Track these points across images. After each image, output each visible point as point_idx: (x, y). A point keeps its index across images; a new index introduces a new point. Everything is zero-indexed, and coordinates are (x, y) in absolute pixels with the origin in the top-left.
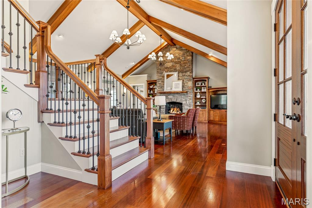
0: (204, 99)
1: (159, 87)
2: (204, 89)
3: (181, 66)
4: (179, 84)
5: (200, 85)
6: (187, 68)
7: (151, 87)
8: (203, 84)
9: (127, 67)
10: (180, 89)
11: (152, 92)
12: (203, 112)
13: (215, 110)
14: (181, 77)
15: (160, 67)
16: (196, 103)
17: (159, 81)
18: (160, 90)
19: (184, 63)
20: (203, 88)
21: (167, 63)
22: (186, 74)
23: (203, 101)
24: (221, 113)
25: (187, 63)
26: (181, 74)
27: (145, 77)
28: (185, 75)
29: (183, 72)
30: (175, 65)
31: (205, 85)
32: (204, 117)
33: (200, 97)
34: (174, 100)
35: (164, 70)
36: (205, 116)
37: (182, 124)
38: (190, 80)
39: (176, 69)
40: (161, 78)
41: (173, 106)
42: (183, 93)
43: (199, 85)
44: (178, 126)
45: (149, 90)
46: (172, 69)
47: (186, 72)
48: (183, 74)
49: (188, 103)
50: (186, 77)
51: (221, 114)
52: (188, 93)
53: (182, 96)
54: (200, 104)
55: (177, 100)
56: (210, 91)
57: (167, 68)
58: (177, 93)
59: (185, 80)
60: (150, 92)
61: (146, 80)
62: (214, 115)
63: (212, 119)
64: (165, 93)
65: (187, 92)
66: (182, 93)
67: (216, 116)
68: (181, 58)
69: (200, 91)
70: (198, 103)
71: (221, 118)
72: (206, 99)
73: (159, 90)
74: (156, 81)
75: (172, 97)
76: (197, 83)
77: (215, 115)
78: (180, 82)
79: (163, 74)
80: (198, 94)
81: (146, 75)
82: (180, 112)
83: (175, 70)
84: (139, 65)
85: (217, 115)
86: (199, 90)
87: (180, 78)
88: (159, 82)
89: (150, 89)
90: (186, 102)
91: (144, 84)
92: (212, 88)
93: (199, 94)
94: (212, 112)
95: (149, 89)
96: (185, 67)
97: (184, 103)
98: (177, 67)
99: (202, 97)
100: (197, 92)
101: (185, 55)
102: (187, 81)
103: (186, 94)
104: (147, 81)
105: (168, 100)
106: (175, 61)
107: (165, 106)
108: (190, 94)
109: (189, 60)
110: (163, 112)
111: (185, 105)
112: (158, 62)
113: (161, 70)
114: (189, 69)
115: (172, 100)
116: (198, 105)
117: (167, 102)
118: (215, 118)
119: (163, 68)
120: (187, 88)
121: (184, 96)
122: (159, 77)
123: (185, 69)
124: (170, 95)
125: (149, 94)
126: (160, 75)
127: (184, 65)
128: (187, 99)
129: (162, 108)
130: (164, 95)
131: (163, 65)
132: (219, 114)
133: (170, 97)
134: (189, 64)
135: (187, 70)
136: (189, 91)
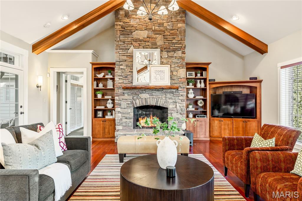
0: (201, 101)
1: (121, 76)
2: (200, 82)
3: (167, 38)
4: (162, 72)
5: (194, 77)
6: (176, 43)
7: (100, 76)
8: (199, 75)
9: (49, 24)
10: (166, 82)
11: (101, 86)
12: (201, 123)
14: (166, 58)
15: (122, 38)
16: (187, 107)
17: (122, 65)
18: (123, 83)
19: (172, 34)
20: (199, 81)
21: (137, 30)
22: (175, 55)
23: (200, 104)
24: (234, 124)
25: (176, 34)
26: (165, 55)
27: (86, 56)
28: (172, 57)
29: (169, 50)
30: (155, 36)
31: (202, 77)
32: (204, 130)
33: (194, 97)
34: (153, 103)
35: (132, 44)
36: (205, 130)
38: (181, 67)
39: (156, 44)
40: (125, 58)
41: (144, 112)
42: (171, 89)
43: (191, 75)
45: (95, 82)
46: (147, 44)
47: (174, 50)
48: (170, 54)
50: (175, 60)
51: (234, 126)
52: (180, 89)
53: (168, 96)
54: (194, 109)
55: (157, 102)
57: (136, 40)
59: (173, 66)
60: (97, 86)
61: (91, 62)
62: (220, 127)
63: (216, 133)
64: (135, 88)
65: (177, 89)
67: (225, 129)
68: (165, 24)
69: (193, 87)
70: (191, 108)
72: (205, 101)
73: (121, 81)
74: (114, 64)
75: (148, 97)
77: (223, 127)
78: (166, 69)
79: (129, 51)
81: (91, 51)
83: (154, 46)
84: (75, 27)
85: (226, 127)
86: (191, 84)
87: (165, 61)
88: (121, 67)
89: (98, 80)
90: (174, 106)
91: (84, 70)
92: (216, 81)
93: (192, 92)
94: (216, 122)
95: (95, 79)
96: (174, 41)
97: (170, 107)
98: (157, 40)
99: (197, 97)
100: (190, 88)
101: (173, 20)
102: (177, 68)
103: (174, 91)
104: (93, 64)
105: (141, 102)
106: (153, 29)
107: (132, 114)
108: (182, 92)
109: (180, 30)
110: (130, 125)
111: (173, 112)
112: (119, 27)
113: (124, 42)
114: (181, 45)
115: (149, 102)
116: (191, 111)
117: (138, 105)
118: (222, 132)
119: (130, 39)
120: (178, 81)
121: (171, 94)
122: (120, 57)
123: (174, 45)
124: (144, 93)
125: (96, 91)
126: (124, 52)
127: (172, 37)
128: (177, 101)
129: (126, 118)
130: (132, 91)
131: (129, 33)
132: (230, 126)
133: (145, 96)
134: (181, 36)
135: (177, 48)
136: (181, 85)
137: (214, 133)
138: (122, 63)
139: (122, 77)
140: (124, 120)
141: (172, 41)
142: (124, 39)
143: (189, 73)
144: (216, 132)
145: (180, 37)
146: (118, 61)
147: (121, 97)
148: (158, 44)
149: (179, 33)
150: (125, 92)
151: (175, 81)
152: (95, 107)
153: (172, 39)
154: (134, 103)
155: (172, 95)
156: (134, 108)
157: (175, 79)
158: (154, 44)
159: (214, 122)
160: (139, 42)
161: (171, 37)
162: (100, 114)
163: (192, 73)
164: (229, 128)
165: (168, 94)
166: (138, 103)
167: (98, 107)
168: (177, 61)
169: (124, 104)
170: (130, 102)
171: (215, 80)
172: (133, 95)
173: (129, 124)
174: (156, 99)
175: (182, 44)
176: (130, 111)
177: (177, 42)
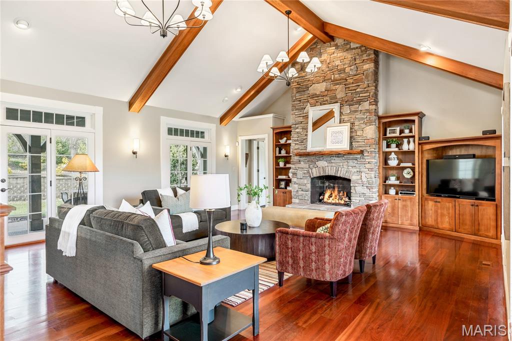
0: (409, 170)
1: (297, 140)
2: (409, 142)
3: (349, 87)
4: (341, 132)
5: (397, 134)
6: (361, 92)
7: (283, 141)
8: (407, 131)
9: (226, 99)
10: (345, 146)
11: (283, 153)
12: (404, 203)
13: (439, 199)
14: (348, 114)
15: (298, 96)
16: (386, 178)
17: (297, 128)
18: (298, 149)
19: (357, 81)
20: (406, 140)
21: (313, 84)
22: (360, 109)
23: (407, 174)
24: (457, 207)
25: (361, 80)
26: (347, 110)
27: (268, 121)
28: (356, 111)
29: (352, 103)
30: (334, 88)
31: (411, 134)
32: (409, 215)
33: (399, 164)
34: (331, 172)
35: (308, 101)
36: (412, 214)
37: (314, 259)
38: (369, 123)
39: (335, 97)
40: (301, 119)
41: (332, 185)
42: (353, 153)
43: (394, 133)
44: (302, 265)
45: (278, 149)
46: (325, 99)
47: (359, 102)
48: (353, 108)
49: (364, 179)
50: (359, 116)
51: (457, 212)
52: (366, 154)
53: (351, 163)
54: (397, 182)
55: (337, 171)
56: (424, 149)
57: (314, 96)
58: (338, 154)
59: (357, 123)
60: (280, 153)
61: (272, 127)
62: (436, 212)
63: (430, 221)
64: (308, 155)
65: (362, 152)
66: (349, 154)
67: (442, 215)
68: (347, 70)
69: (397, 149)
70: (393, 180)
71: (457, 221)
72: (413, 169)
73: (296, 147)
74: (290, 127)
75: (326, 164)
76: (388, 129)
77: (439, 211)
79: (305, 111)
80: (393, 156)
81: (271, 115)
82: (347, 199)
83: (334, 100)
84: (252, 94)
85: (445, 212)
86: (393, 145)
87: (346, 118)
88: (297, 130)
89: (280, 147)
90: (359, 177)
91: (266, 136)
92: (431, 139)
93: (395, 156)
94: (430, 205)
95: (276, 146)
96: (358, 90)
97: (354, 178)
98: (337, 92)
99: (402, 165)
100: (391, 152)
101: (357, 62)
102: (363, 126)
103: (359, 156)
104: (274, 129)
105: (317, 172)
106: (333, 79)
107: (309, 186)
108: (369, 157)
109: (367, 73)
110: (306, 199)
111: (357, 185)
112: (295, 84)
113: (300, 101)
114: (368, 94)
115: (327, 171)
116: (394, 186)
117: (315, 176)
118: (439, 219)
119: (306, 96)
120: (363, 143)
121: (354, 161)
122: (296, 119)
123: (358, 95)
124: (321, 160)
125: (277, 158)
126: (300, 113)
127: (356, 85)
128: (362, 170)
129: (302, 190)
130: (308, 158)
131: (305, 90)
132: (451, 211)
133: (322, 163)
134: (368, 81)
135: (362, 98)
136: (368, 148)
137: (427, 220)
138: (298, 125)
139: (297, 142)
140: (301, 193)
141: (356, 90)
142: (300, 97)
143: (390, 130)
144: (430, 219)
145: (366, 83)
146: (294, 124)
147: (298, 166)
148: (338, 97)
149: (365, 78)
150: (301, 159)
151: (360, 143)
152: (277, 176)
153: (356, 87)
154: (310, 172)
155: (356, 162)
156: (312, 179)
157: (359, 140)
158: (333, 98)
159: (428, 203)
160: (316, 98)
161: (354, 85)
162: (283, 184)
163: (395, 130)
164: (449, 213)
165: (351, 161)
166: (316, 173)
167: (280, 177)
168: (363, 116)
169: (300, 173)
170: (306, 172)
171: (429, 137)
172: (310, 163)
173: (305, 197)
174: (335, 168)
175: (369, 91)
176: (306, 182)
177: (362, 90)
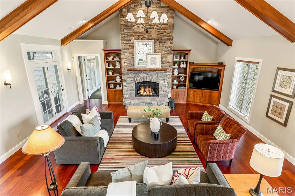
0: (183, 77)
1: (126, 60)
2: (183, 64)
3: (159, 31)
4: (156, 58)
5: (179, 59)
7: (110, 59)
8: (183, 58)
10: (158, 66)
11: (111, 66)
12: (181, 93)
13: (196, 90)
14: (158, 48)
15: (125, 31)
16: (173, 81)
17: (126, 52)
18: (127, 65)
19: (164, 28)
22: (165, 45)
23: (182, 79)
24: (204, 94)
25: (166, 28)
26: (158, 45)
27: (99, 44)
28: (163, 46)
29: (160, 41)
30: (150, 30)
31: (184, 60)
32: (183, 97)
33: (178, 74)
34: (148, 80)
35: (133, 36)
38: (170, 54)
39: (151, 36)
40: (128, 47)
42: (161, 70)
43: (177, 58)
45: (107, 64)
46: (144, 36)
47: (165, 41)
48: (162, 44)
49: (166, 83)
50: (165, 49)
51: (203, 95)
52: (167, 70)
53: (159, 75)
54: (177, 83)
55: (152, 79)
56: (191, 68)
57: (136, 33)
58: (154, 71)
59: (163, 53)
60: (109, 66)
61: (103, 49)
62: (194, 96)
64: (136, 70)
67: (197, 97)
69: (178, 67)
70: (175, 82)
71: (203, 99)
72: (185, 77)
74: (120, 50)
75: (145, 76)
77: (196, 95)
78: (158, 56)
79: (131, 42)
80: (176, 70)
81: (103, 41)
82: (154, 93)
83: (150, 38)
85: (198, 96)
86: (176, 65)
87: (158, 50)
88: (125, 54)
89: (108, 62)
90: (163, 82)
91: (99, 55)
96: (165, 34)
97: (161, 82)
98: (152, 33)
99: (180, 75)
100: (175, 68)
102: (166, 55)
103: (164, 71)
104: (104, 51)
105: (140, 80)
106: (149, 24)
107: (134, 87)
108: (169, 72)
109: (170, 25)
110: (133, 95)
111: (162, 86)
112: (123, 22)
113: (127, 34)
114: (170, 37)
115: (146, 79)
116: (175, 84)
117: (138, 81)
118: (195, 98)
119: (131, 32)
120: (166, 64)
121: (161, 74)
122: (125, 46)
123: (164, 37)
124: (142, 73)
125: (107, 70)
126: (127, 43)
127: (164, 30)
128: (166, 78)
129: (130, 90)
130: (134, 72)
131: (131, 27)
132: (200, 95)
133: (143, 75)
134: (170, 30)
135: (167, 39)
136: (169, 67)
137: (190, 99)
138: (126, 51)
139: (126, 62)
140: (129, 91)
141: (163, 33)
142: (127, 32)
143: (175, 57)
144: (191, 99)
145: (169, 30)
146: (123, 50)
147: (127, 76)
148: (153, 36)
149: (169, 27)
150: (129, 72)
151: (165, 64)
152: (108, 81)
153: (164, 32)
154: (136, 80)
155: (162, 74)
156: (136, 83)
157: (164, 63)
158: (150, 36)
159: (191, 92)
160: (139, 35)
161: (162, 30)
162: (112, 86)
163: (177, 57)
164: (200, 96)
165: (160, 74)
166: (139, 80)
167: (110, 82)
168: (167, 50)
169: (129, 80)
170: (132, 80)
171: (193, 62)
172: (135, 74)
173: (132, 94)
174: (150, 77)
175: (171, 36)
176: (133, 86)
177: (167, 34)
